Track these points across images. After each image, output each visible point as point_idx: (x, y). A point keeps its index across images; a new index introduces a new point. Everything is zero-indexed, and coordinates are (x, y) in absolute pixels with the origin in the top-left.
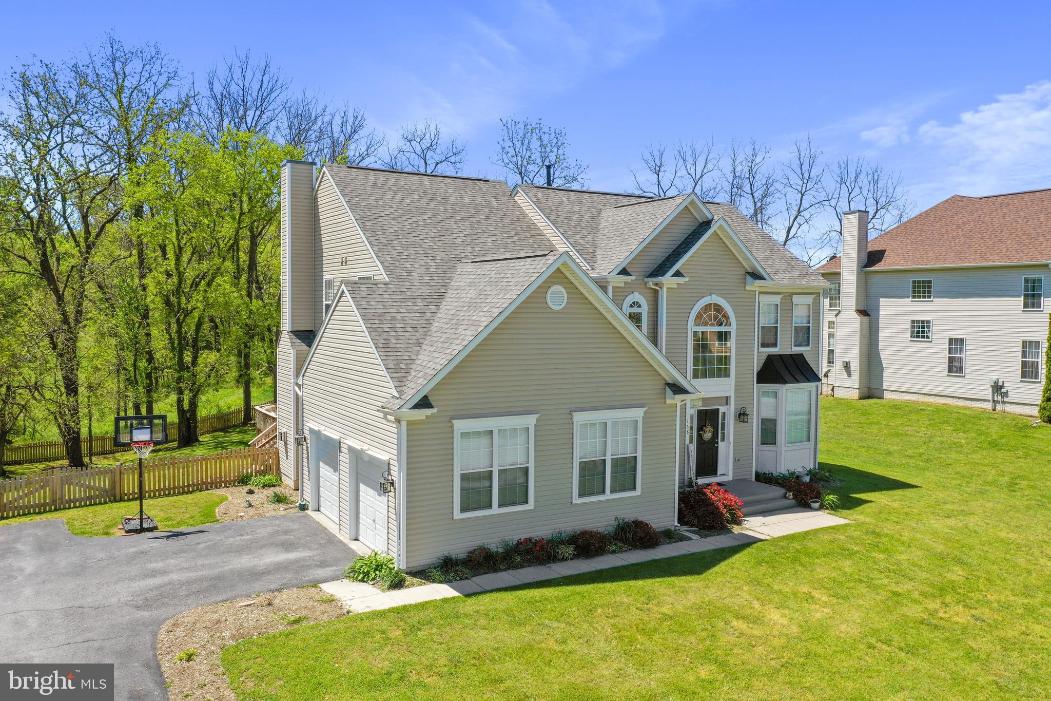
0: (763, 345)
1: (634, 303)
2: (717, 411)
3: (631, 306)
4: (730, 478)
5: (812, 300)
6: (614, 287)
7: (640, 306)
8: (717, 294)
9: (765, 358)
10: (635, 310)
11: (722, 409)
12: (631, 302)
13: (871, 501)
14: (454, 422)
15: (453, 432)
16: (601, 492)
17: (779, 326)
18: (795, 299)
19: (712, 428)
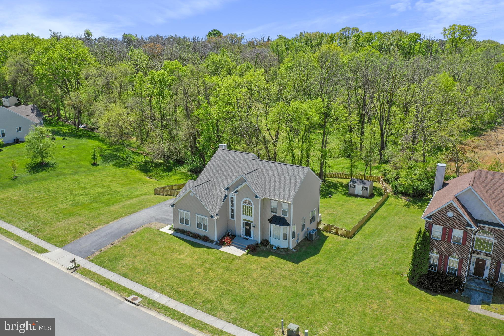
0: (272, 212)
2: (250, 224)
4: (253, 239)
5: (288, 205)
8: (248, 198)
10: (232, 197)
12: (231, 195)
13: (267, 258)
14: (178, 209)
15: (179, 211)
16: (201, 229)
17: (277, 209)
18: (282, 203)
19: (248, 226)
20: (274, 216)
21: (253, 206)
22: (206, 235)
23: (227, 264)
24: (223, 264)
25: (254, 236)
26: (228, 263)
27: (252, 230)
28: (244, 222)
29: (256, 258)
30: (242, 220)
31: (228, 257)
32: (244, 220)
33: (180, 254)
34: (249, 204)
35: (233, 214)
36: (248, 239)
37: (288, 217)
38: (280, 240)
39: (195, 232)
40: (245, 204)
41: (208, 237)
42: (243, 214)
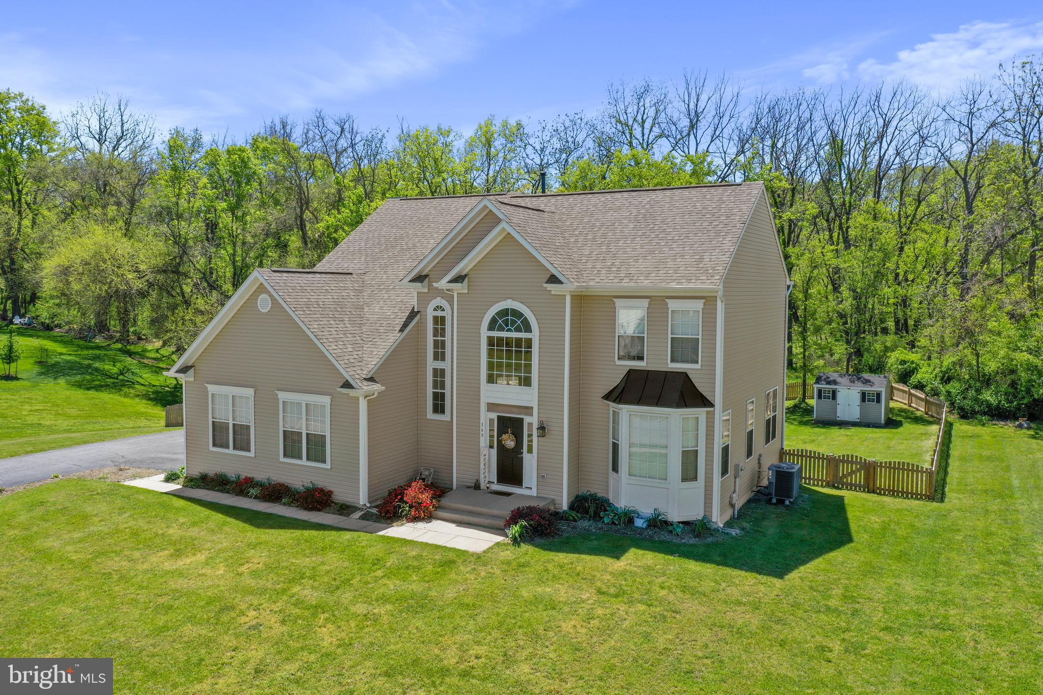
0: (624, 358)
1: (437, 307)
2: (521, 421)
3: (435, 310)
4: (534, 492)
5: (701, 306)
6: (418, 293)
7: (443, 310)
8: (513, 299)
9: (626, 372)
10: (439, 313)
11: (527, 419)
12: (435, 306)
13: (618, 558)
14: (207, 385)
15: (208, 392)
16: (300, 457)
17: (645, 335)
18: (673, 305)
19: (512, 437)
21: (535, 335)
22: (321, 482)
23: (415, 585)
24: (391, 585)
25: (541, 478)
26: (422, 580)
27: (530, 450)
28: (491, 421)
29: (562, 557)
30: (483, 408)
31: (418, 557)
32: (491, 407)
33: (178, 554)
34: (518, 330)
35: (444, 393)
36: (508, 494)
37: (700, 367)
38: (663, 481)
39: (274, 479)
40: (496, 334)
41: (330, 492)
42: (491, 379)
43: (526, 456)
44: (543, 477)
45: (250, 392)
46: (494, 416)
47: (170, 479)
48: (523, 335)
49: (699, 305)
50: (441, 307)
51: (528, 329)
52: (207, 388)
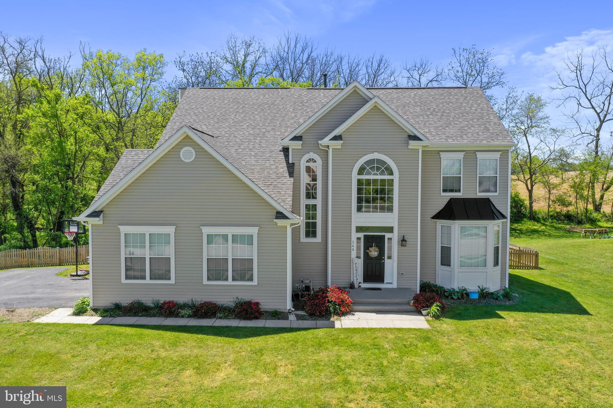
0: (444, 191)
1: (310, 159)
2: (382, 237)
3: (307, 161)
4: (395, 285)
5: (499, 156)
6: (292, 149)
7: (315, 162)
8: (379, 152)
9: (448, 200)
10: (311, 164)
11: (387, 235)
12: (307, 159)
13: (502, 318)
14: (119, 226)
15: (120, 232)
16: (226, 279)
17: (462, 176)
18: (479, 155)
19: (377, 249)
20: (452, 201)
21: (396, 177)
22: (247, 297)
25: (400, 275)
27: (390, 258)
28: (359, 239)
30: (354, 229)
32: (359, 229)
34: (382, 173)
35: (316, 222)
36: (379, 289)
37: (497, 195)
38: (484, 268)
39: (199, 300)
40: (364, 177)
41: (257, 304)
42: (359, 209)
43: (387, 262)
44: (402, 274)
45: (170, 230)
46: (361, 235)
47: (80, 312)
48: (386, 177)
49: (497, 155)
50: (313, 159)
51: (391, 173)
52: (119, 229)
